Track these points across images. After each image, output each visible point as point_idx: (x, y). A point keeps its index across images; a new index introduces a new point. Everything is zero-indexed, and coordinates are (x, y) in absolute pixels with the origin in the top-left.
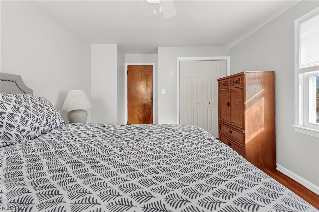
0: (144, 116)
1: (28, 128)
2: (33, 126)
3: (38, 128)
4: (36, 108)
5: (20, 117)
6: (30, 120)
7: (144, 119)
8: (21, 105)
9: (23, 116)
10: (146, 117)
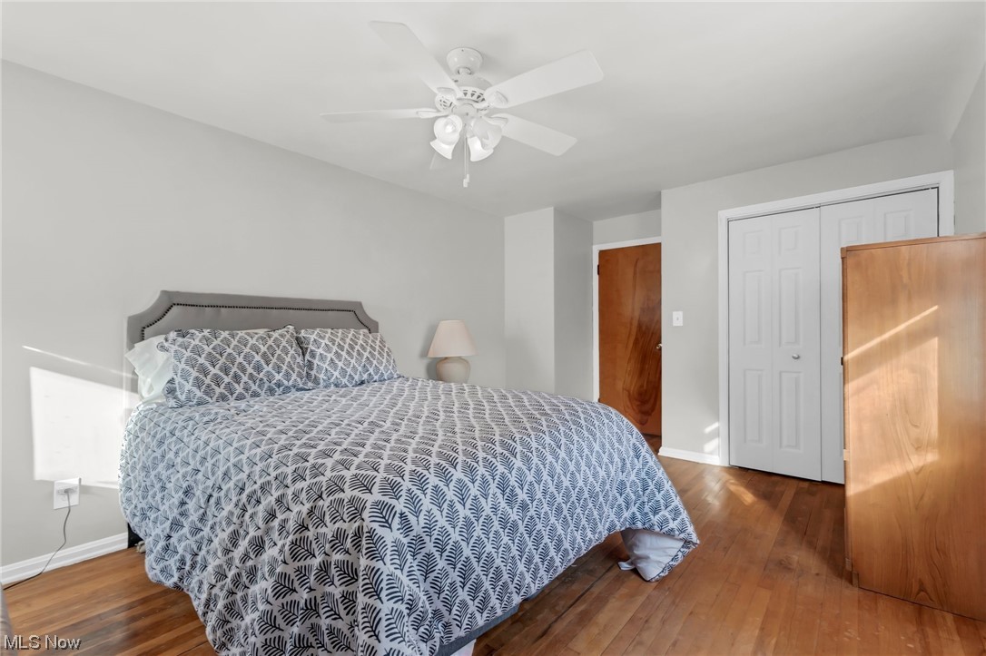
0: (642, 386)
1: (336, 374)
2: (344, 372)
3: (350, 375)
4: (353, 348)
5: (329, 359)
6: (340, 364)
7: (640, 394)
8: (334, 344)
9: (333, 357)
10: (646, 391)
